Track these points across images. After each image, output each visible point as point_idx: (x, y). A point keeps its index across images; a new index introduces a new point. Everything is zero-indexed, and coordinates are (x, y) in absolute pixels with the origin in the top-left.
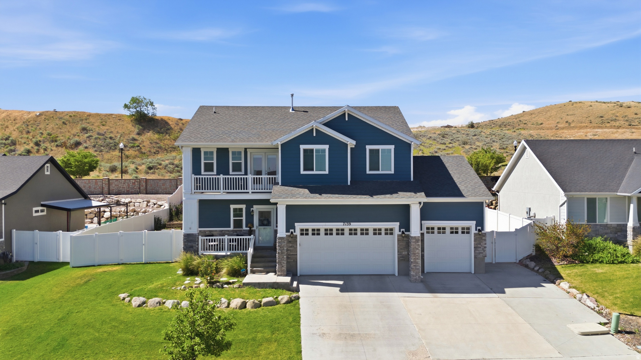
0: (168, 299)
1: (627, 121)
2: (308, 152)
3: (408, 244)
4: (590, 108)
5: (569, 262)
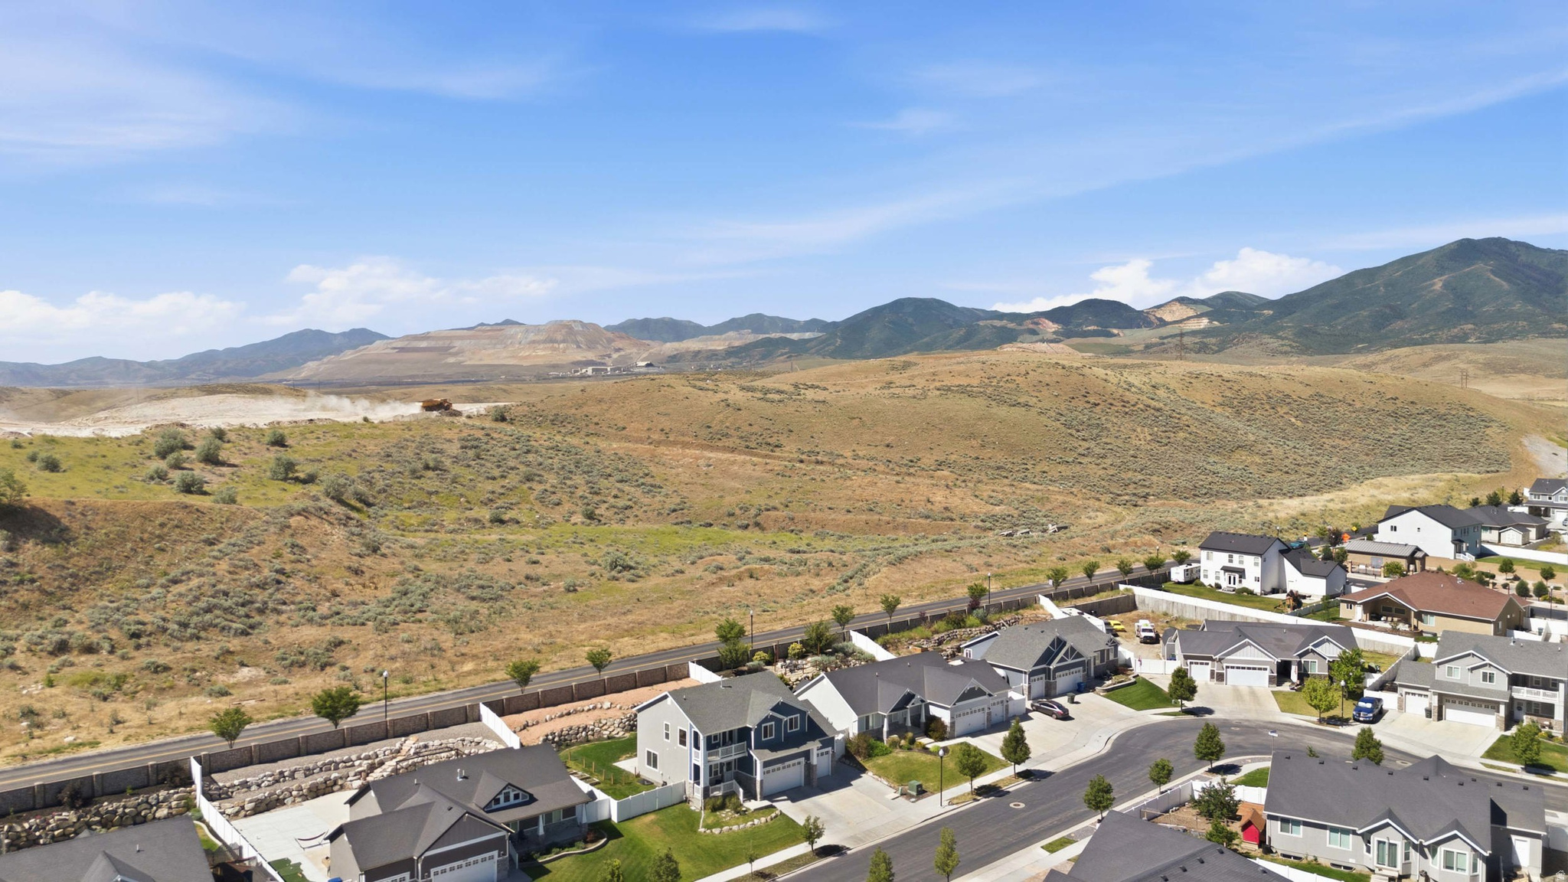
0: (732, 825)
1: (742, 437)
2: (766, 727)
3: (809, 768)
4: (686, 402)
5: (865, 758)
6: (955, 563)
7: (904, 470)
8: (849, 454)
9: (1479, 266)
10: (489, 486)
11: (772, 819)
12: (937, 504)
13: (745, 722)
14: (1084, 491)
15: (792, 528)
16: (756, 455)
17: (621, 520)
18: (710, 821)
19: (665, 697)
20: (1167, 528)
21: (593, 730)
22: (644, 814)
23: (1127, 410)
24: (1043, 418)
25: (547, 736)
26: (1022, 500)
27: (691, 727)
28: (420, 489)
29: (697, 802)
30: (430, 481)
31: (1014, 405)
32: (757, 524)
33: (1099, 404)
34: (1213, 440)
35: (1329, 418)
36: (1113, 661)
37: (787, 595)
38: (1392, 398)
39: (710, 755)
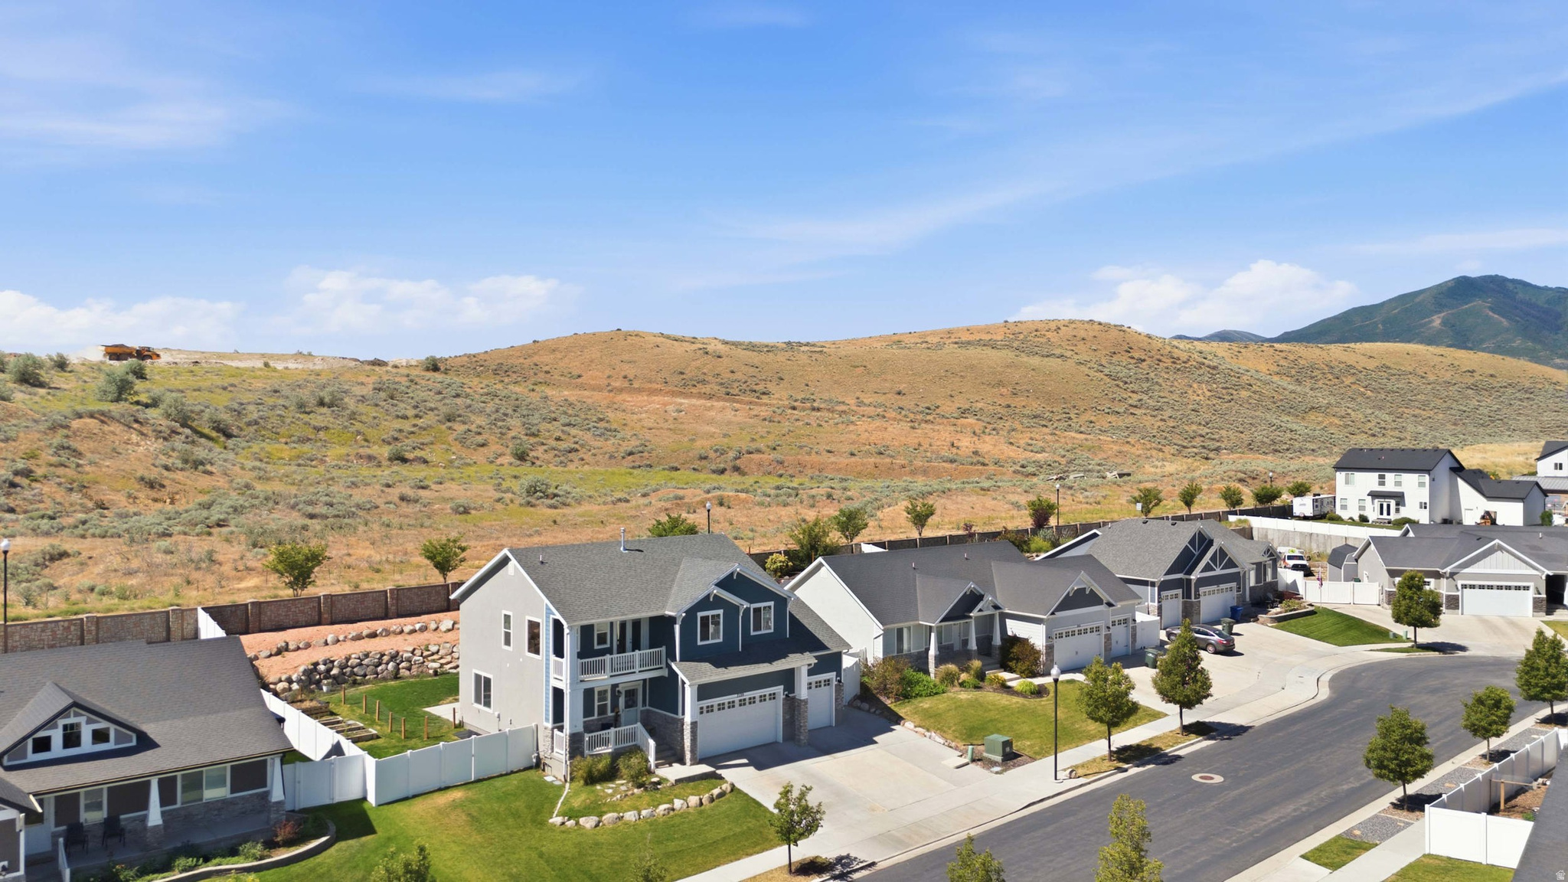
0: (625, 811)
1: (722, 384)
2: (705, 619)
3: (793, 707)
4: (657, 350)
5: (897, 700)
6: (995, 502)
7: (920, 417)
8: (852, 401)
9: (1477, 303)
10: (398, 424)
11: (712, 800)
12: (964, 449)
13: (664, 607)
14: (1142, 441)
15: (780, 472)
16: (738, 402)
17: (561, 462)
18: (577, 803)
19: (505, 561)
20: (1254, 478)
21: (409, 660)
22: (440, 790)
23: (1179, 366)
24: (1083, 368)
25: (316, 664)
26: (1068, 448)
27: (549, 612)
28: (305, 424)
29: (558, 767)
30: (322, 417)
31: (1048, 356)
32: (736, 469)
33: (1144, 360)
34: (1282, 400)
35: (1403, 389)
36: (1270, 583)
37: (770, 524)
38: (1469, 371)
39: (585, 670)
